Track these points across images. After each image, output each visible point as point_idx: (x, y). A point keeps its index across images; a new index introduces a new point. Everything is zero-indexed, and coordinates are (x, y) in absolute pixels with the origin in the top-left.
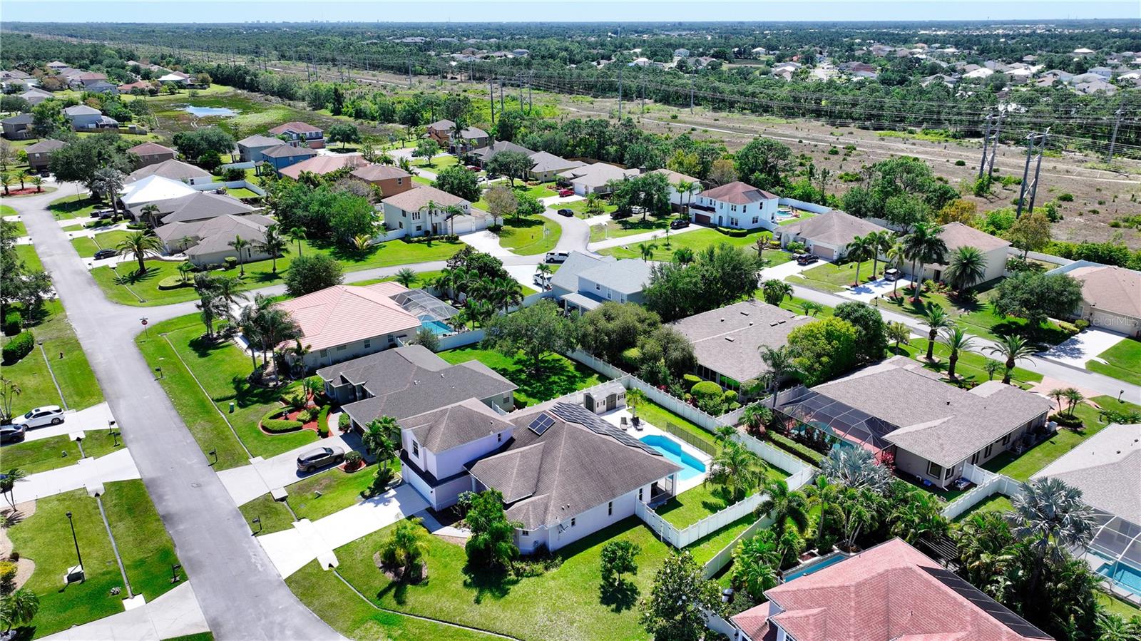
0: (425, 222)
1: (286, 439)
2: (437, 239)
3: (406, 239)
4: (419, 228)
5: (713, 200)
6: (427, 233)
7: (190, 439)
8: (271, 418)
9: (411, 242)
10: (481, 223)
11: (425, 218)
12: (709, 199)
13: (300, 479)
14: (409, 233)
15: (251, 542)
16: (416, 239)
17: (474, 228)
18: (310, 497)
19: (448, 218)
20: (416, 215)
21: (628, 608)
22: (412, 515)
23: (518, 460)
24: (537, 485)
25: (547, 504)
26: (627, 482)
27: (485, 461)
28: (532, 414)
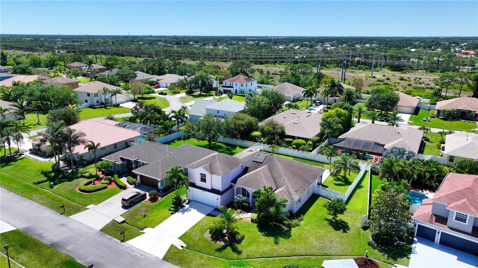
0: (101, 98)
1: (102, 194)
2: (108, 106)
3: (92, 107)
4: (98, 102)
5: (231, 83)
6: (102, 104)
7: (36, 204)
8: (85, 185)
9: (96, 108)
10: (127, 98)
11: (101, 96)
12: (230, 82)
13: (127, 210)
14: (92, 104)
15: (124, 246)
16: (98, 106)
17: (125, 101)
18: (140, 217)
19: (112, 96)
20: (96, 95)
21: (348, 230)
22: (209, 214)
23: (262, 174)
24: (276, 184)
25: (288, 191)
26: (311, 177)
27: (242, 178)
28: (251, 155)
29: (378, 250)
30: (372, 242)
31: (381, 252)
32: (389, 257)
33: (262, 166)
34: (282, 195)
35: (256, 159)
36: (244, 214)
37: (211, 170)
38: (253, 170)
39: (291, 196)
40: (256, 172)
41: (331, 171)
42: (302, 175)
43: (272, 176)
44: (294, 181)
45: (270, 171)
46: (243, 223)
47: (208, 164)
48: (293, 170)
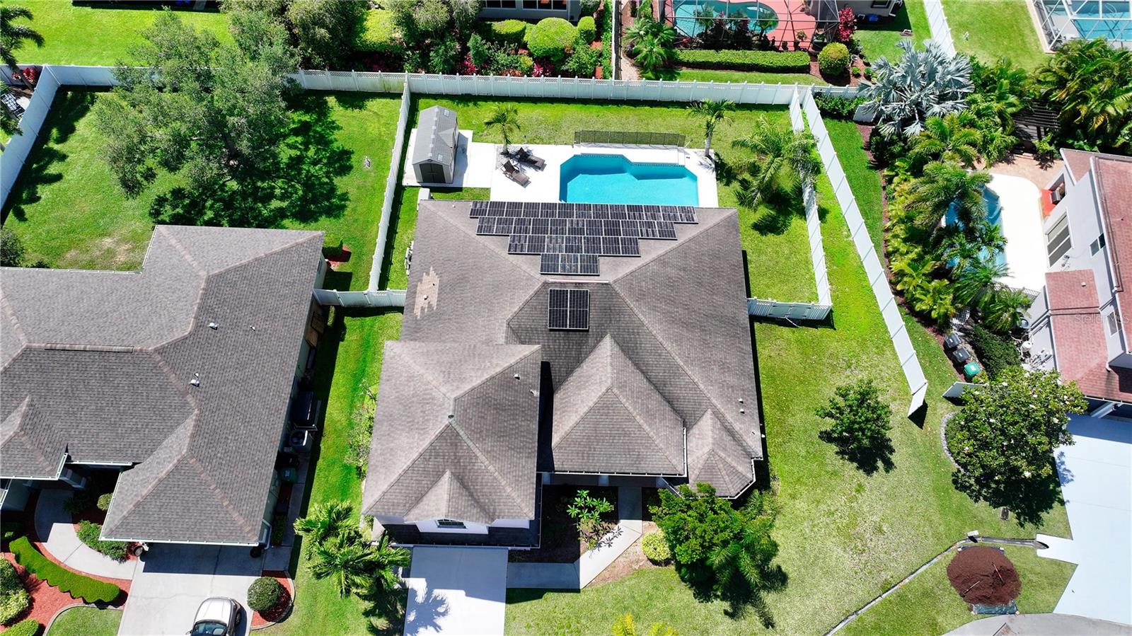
21: (892, 451)
22: (508, 590)
23: (624, 400)
24: (675, 411)
25: (726, 427)
26: (733, 296)
27: (563, 439)
28: (527, 302)
29: (986, 499)
30: (959, 471)
31: (996, 505)
32: (1022, 519)
33: (595, 347)
34: (723, 460)
35: (556, 318)
36: (610, 535)
37: (477, 501)
38: (570, 372)
39: (741, 445)
40: (600, 397)
41: (709, 157)
42: (712, 308)
43: (650, 381)
44: (714, 361)
45: (630, 359)
46: (633, 582)
47: (447, 475)
48: (686, 305)
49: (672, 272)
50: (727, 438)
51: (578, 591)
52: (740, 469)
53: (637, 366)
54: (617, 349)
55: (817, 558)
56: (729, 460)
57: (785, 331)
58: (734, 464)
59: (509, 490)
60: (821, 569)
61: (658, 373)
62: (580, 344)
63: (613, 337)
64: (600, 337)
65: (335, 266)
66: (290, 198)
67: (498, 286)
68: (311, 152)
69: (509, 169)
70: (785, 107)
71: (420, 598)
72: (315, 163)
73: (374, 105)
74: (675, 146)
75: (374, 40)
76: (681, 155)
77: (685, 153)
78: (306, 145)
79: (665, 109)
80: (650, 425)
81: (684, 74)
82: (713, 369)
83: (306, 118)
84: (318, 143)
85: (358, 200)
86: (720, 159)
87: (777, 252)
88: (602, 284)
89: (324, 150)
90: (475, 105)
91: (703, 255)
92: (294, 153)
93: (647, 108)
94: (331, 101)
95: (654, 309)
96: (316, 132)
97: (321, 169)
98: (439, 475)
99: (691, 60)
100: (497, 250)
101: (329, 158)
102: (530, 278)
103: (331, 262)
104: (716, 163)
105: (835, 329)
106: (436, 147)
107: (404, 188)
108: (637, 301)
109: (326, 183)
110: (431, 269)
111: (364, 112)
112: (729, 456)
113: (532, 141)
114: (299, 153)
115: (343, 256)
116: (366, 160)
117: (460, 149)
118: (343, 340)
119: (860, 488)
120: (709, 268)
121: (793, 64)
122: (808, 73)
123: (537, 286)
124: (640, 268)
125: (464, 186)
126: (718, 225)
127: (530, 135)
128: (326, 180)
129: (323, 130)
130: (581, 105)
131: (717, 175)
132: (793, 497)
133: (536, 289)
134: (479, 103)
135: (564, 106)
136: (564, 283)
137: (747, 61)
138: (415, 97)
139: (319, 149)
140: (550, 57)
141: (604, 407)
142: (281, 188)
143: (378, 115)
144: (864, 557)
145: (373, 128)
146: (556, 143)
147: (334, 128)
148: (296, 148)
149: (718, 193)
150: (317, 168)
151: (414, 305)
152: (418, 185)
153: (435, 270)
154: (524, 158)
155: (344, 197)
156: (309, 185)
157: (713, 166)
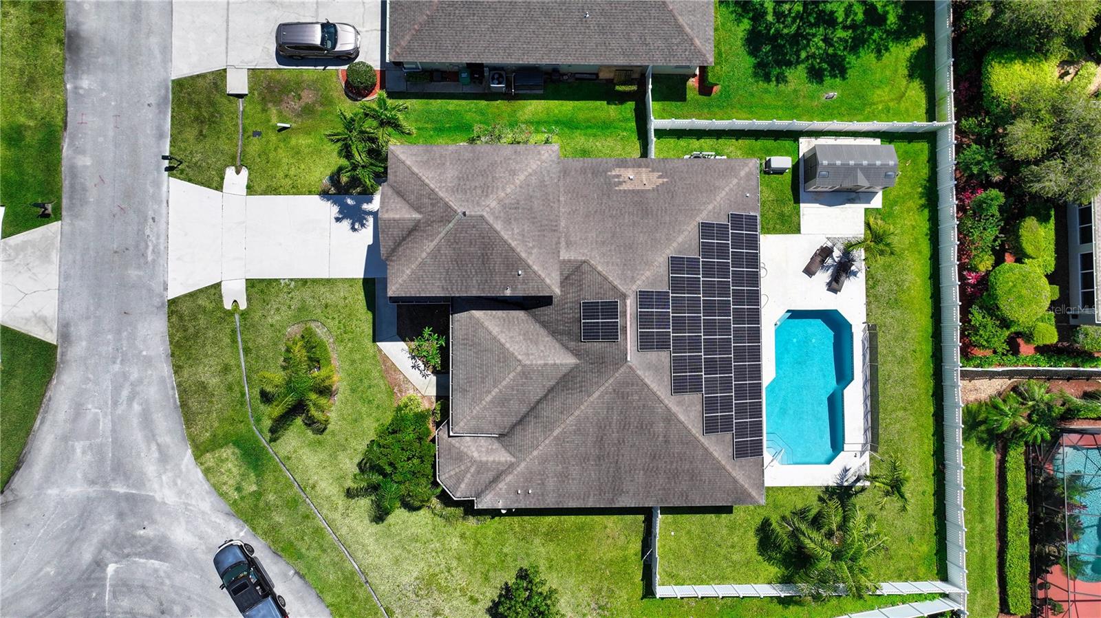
13: (277, 65)
15: (159, 187)
22: (374, 279)
23: (511, 376)
24: (513, 427)
25: (501, 474)
26: (649, 492)
27: (478, 320)
28: (606, 279)
33: (567, 348)
34: (467, 470)
35: (590, 309)
36: (422, 367)
37: (399, 244)
38: (544, 325)
39: (486, 488)
40: (513, 354)
41: (858, 480)
42: (627, 469)
43: (538, 402)
44: (567, 468)
45: (557, 383)
46: (383, 386)
47: (416, 216)
48: (624, 441)
49: (660, 427)
50: (490, 475)
51: (374, 341)
52: (463, 486)
53: (551, 390)
54: (564, 370)
55: (409, 552)
56: (469, 476)
57: (636, 546)
58: (466, 480)
59: (408, 272)
60: (400, 555)
61: (546, 411)
62: (569, 334)
63: (577, 366)
64: (576, 353)
65: (693, 83)
66: (778, 22)
67: (631, 248)
68: (840, 33)
69: (825, 252)
70: (944, 577)
71: (365, 206)
72: (827, 40)
73: (916, 92)
74: (869, 439)
75: (994, 77)
76: (859, 448)
77: (862, 453)
78: (854, 26)
79: (931, 430)
80: (492, 402)
81: (989, 457)
82: (558, 465)
83: (892, 19)
84: (854, 39)
85: (778, 94)
86: (857, 493)
87: (733, 547)
88: (626, 354)
89: (845, 49)
90: (923, 206)
91: (691, 462)
92: (840, 15)
93: (932, 410)
94: (920, 42)
95: (610, 408)
96: (871, 34)
97: (818, 48)
98: (417, 209)
99: (1008, 465)
100: (675, 245)
101: (835, 55)
102: (633, 280)
103: (697, 78)
104: (850, 487)
105: (642, 599)
106: (838, 167)
107: (796, 140)
108: (614, 390)
109: (798, 56)
110: (665, 180)
111: (904, 82)
112: (472, 476)
113: (869, 276)
114: (840, 20)
115: (705, 88)
116: (834, 94)
117: (853, 195)
118: (608, 103)
119: (474, 601)
120: (676, 468)
121: (1010, 592)
122: (1002, 611)
123: (622, 288)
124: (654, 394)
125: (801, 205)
126: (735, 481)
127: (880, 275)
128: (803, 55)
129: (875, 41)
130: (930, 330)
131: (833, 488)
132: (462, 536)
133: (619, 286)
134: (926, 212)
135: (928, 309)
136: (626, 315)
137: (1010, 535)
138: (931, 137)
139: (846, 41)
140: (987, 290)
141: (505, 357)
142: (790, 10)
143: (902, 97)
144: (413, 596)
145: (881, 95)
146: (868, 304)
147: (879, 52)
148: (847, 14)
149: (808, 487)
150: (821, 44)
151: (625, 167)
152: (801, 155)
153: (663, 184)
154: (843, 270)
155: (781, 79)
156: (798, 39)
157: (846, 484)
